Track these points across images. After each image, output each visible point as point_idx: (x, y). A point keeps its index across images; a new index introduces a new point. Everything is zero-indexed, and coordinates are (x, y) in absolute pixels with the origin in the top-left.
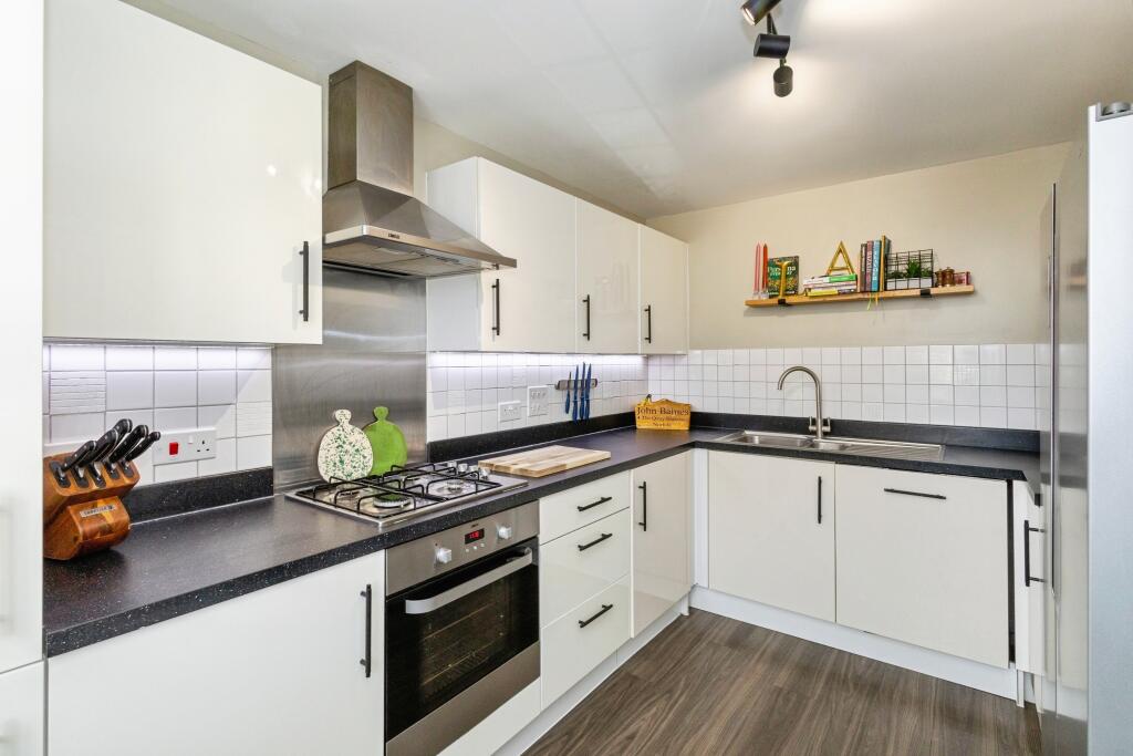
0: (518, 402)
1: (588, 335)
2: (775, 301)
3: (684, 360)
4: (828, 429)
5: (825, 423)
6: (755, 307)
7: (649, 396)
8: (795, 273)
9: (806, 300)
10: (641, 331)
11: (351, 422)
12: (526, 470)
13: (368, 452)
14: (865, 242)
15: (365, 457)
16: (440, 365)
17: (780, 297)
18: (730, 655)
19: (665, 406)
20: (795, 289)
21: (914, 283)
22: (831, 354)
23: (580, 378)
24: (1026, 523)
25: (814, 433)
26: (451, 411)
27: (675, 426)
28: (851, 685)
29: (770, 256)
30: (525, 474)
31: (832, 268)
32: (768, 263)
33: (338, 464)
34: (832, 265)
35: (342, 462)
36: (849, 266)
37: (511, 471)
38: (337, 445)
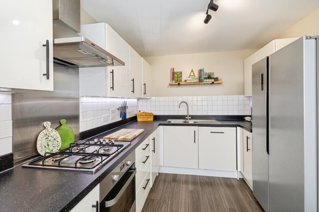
0: (108, 115)
1: (133, 91)
2: (177, 83)
3: (150, 100)
4: (190, 118)
5: (189, 116)
6: (171, 85)
7: (140, 111)
8: (181, 76)
9: (185, 83)
10: (143, 91)
11: (51, 127)
12: (125, 139)
13: (59, 139)
14: (200, 69)
15: (58, 142)
16: (85, 101)
17: (178, 82)
18: (175, 184)
19: (146, 114)
20: (181, 80)
21: (210, 80)
22: (190, 98)
23: (124, 106)
24: (247, 137)
25: (187, 119)
26: (88, 119)
27: (149, 120)
28: (206, 185)
29: (175, 71)
30: (125, 140)
31: (190, 76)
32: (174, 73)
33: (47, 146)
34: (190, 74)
35: (48, 145)
36: (194, 75)
37: (119, 140)
38: (45, 138)
